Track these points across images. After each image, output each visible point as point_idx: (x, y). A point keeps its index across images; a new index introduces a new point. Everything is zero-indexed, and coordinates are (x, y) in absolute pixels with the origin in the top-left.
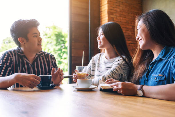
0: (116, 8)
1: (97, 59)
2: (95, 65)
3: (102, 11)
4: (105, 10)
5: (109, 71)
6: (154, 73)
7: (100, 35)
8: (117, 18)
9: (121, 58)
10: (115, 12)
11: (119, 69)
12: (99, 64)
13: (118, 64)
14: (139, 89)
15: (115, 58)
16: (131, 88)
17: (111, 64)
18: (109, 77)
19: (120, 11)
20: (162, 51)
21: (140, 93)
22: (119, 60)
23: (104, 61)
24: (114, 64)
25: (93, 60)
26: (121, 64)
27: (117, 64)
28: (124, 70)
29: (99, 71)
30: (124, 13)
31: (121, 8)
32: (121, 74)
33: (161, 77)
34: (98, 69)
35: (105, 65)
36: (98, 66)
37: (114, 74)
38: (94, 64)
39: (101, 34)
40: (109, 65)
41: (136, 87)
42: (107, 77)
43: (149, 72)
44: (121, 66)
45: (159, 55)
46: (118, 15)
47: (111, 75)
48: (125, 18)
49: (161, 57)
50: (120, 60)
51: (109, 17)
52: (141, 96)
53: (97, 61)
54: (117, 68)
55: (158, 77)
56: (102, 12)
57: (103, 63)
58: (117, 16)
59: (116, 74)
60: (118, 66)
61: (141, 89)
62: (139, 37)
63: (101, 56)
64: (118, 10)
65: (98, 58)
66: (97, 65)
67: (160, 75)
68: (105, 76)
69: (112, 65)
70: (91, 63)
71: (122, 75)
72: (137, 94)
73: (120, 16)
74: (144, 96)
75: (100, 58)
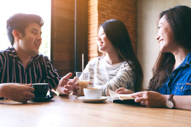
0: (107, 3)
1: (95, 64)
2: (93, 70)
3: (90, 6)
4: (94, 5)
5: (115, 79)
6: (179, 81)
7: (101, 35)
8: (108, 15)
9: (127, 64)
10: (106, 8)
11: (127, 76)
12: (98, 70)
13: (125, 70)
14: (168, 100)
15: (120, 64)
16: (158, 99)
17: (115, 71)
18: (115, 85)
19: (112, 7)
20: (188, 56)
21: (170, 104)
22: (125, 66)
23: (106, 67)
24: (119, 71)
25: (90, 65)
26: (129, 70)
27: (123, 71)
28: (132, 78)
29: (100, 79)
30: (116, 10)
31: (113, 3)
32: (129, 82)
33: (189, 86)
34: (97, 77)
35: (107, 72)
36: (99, 73)
37: (121, 82)
38: (91, 70)
39: (102, 33)
40: (112, 72)
41: (165, 97)
42: (113, 86)
43: (172, 80)
44: (129, 74)
45: (185, 60)
46: (109, 11)
47: (118, 83)
48: (117, 15)
49: (187, 63)
50: (127, 65)
51: (99, 13)
52: (171, 108)
53: (96, 67)
54: (124, 75)
55: (185, 86)
56: (91, 8)
57: (105, 70)
58: (108, 13)
59: (124, 82)
60: (125, 72)
61: (171, 99)
62: (160, 37)
63: (101, 60)
64: (110, 5)
65: (97, 63)
66: (95, 71)
67: (187, 84)
68: (111, 85)
69: (116, 73)
70: (88, 69)
71: (131, 84)
72: (166, 105)
73: (112, 13)
74: (174, 108)
75: (98, 63)
